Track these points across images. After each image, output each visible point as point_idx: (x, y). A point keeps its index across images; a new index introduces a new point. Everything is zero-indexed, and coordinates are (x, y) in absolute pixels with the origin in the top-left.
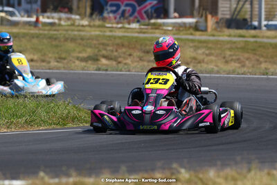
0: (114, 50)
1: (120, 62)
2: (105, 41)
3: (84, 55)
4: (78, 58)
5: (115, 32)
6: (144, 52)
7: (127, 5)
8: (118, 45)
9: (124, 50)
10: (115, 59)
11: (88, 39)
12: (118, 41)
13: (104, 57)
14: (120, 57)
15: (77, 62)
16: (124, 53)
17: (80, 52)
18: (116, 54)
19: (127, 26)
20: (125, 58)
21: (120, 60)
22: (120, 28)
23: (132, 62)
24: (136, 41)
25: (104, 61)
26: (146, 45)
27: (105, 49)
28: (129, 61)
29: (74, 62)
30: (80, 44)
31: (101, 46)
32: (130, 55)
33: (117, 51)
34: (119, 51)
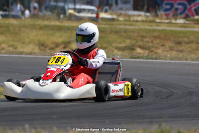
0: (150, 41)
1: (152, 52)
2: (145, 34)
3: (123, 45)
4: (117, 48)
5: (161, 26)
6: (176, 43)
7: (179, 4)
8: (155, 37)
9: (158, 41)
10: (148, 49)
11: (130, 32)
12: (156, 34)
13: (140, 47)
14: (153, 47)
15: (116, 51)
16: (158, 44)
17: (119, 43)
18: (150, 44)
19: (173, 21)
20: (157, 48)
21: (152, 49)
22: (167, 23)
23: (163, 51)
24: (172, 34)
25: (139, 50)
26: (180, 37)
27: (142, 41)
28: (160, 51)
29: (113, 51)
30: (122, 36)
31: (140, 38)
32: (163, 45)
33: (152, 42)
34: (155, 42)
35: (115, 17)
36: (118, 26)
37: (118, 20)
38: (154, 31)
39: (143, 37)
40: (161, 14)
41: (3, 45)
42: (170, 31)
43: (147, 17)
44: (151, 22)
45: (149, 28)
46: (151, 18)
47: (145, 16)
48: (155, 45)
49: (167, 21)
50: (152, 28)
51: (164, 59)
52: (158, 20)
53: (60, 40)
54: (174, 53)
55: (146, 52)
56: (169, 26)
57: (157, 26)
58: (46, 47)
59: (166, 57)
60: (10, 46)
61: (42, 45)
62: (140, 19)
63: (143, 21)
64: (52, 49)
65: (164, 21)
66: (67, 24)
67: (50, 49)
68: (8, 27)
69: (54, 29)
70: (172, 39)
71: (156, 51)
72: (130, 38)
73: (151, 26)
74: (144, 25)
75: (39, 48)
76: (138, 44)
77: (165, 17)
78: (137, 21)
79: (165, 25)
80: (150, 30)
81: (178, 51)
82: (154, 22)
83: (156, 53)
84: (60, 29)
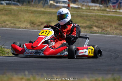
1: (104, 30)
2: (99, 18)
3: (85, 25)
5: (110, 14)
6: (119, 25)
8: (106, 20)
9: (108, 23)
10: (101, 28)
11: (90, 17)
12: (106, 18)
13: (96, 26)
14: (104, 27)
16: (108, 25)
17: (83, 23)
18: (103, 25)
19: (118, 11)
20: (107, 28)
21: (104, 28)
23: (111, 30)
24: (117, 19)
25: (95, 29)
27: (97, 22)
28: (109, 29)
30: (84, 19)
31: (96, 21)
32: (111, 26)
33: (104, 23)
34: (106, 23)
35: (80, 6)
36: (81, 13)
37: (82, 9)
38: (105, 16)
39: (98, 20)
40: (110, 6)
41: (7, 23)
42: (116, 17)
43: (101, 7)
44: (103, 10)
45: (102, 14)
46: (103, 8)
47: (100, 6)
48: (106, 26)
49: (114, 10)
50: (104, 14)
51: (112, 35)
52: (108, 10)
53: (44, 20)
54: (118, 31)
55: (100, 30)
56: (115, 14)
57: (107, 13)
58: (35, 25)
59: (113, 33)
60: (11, 23)
61: (32, 23)
62: (96, 8)
63: (98, 10)
64: (39, 26)
65: (111, 10)
66: (49, 10)
67: (37, 26)
68: (10, 11)
69: (40, 13)
70: (117, 22)
71: (106, 29)
72: (89, 20)
73: (103, 13)
74: (99, 13)
75: (31, 25)
76: (94, 24)
77: (113, 8)
78: (94, 10)
79: (113, 13)
80: (103, 16)
81: (121, 30)
82: (105, 10)
83: (106, 31)
84: (44, 13)
